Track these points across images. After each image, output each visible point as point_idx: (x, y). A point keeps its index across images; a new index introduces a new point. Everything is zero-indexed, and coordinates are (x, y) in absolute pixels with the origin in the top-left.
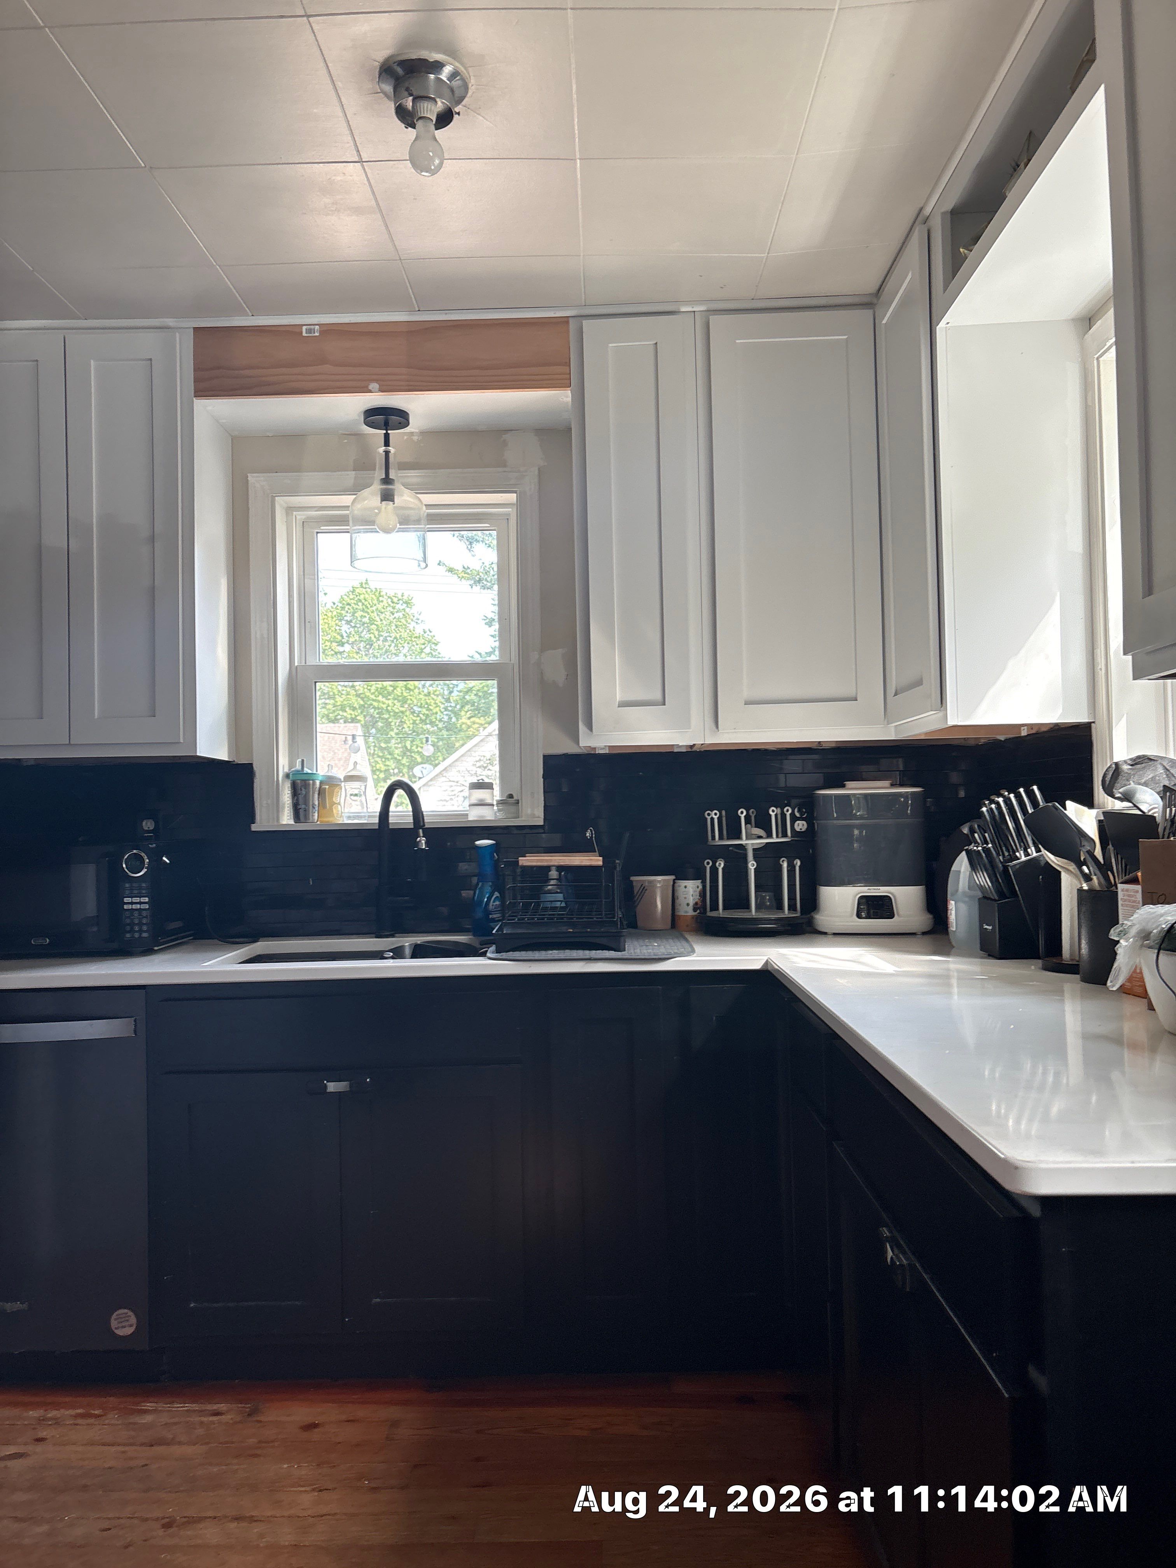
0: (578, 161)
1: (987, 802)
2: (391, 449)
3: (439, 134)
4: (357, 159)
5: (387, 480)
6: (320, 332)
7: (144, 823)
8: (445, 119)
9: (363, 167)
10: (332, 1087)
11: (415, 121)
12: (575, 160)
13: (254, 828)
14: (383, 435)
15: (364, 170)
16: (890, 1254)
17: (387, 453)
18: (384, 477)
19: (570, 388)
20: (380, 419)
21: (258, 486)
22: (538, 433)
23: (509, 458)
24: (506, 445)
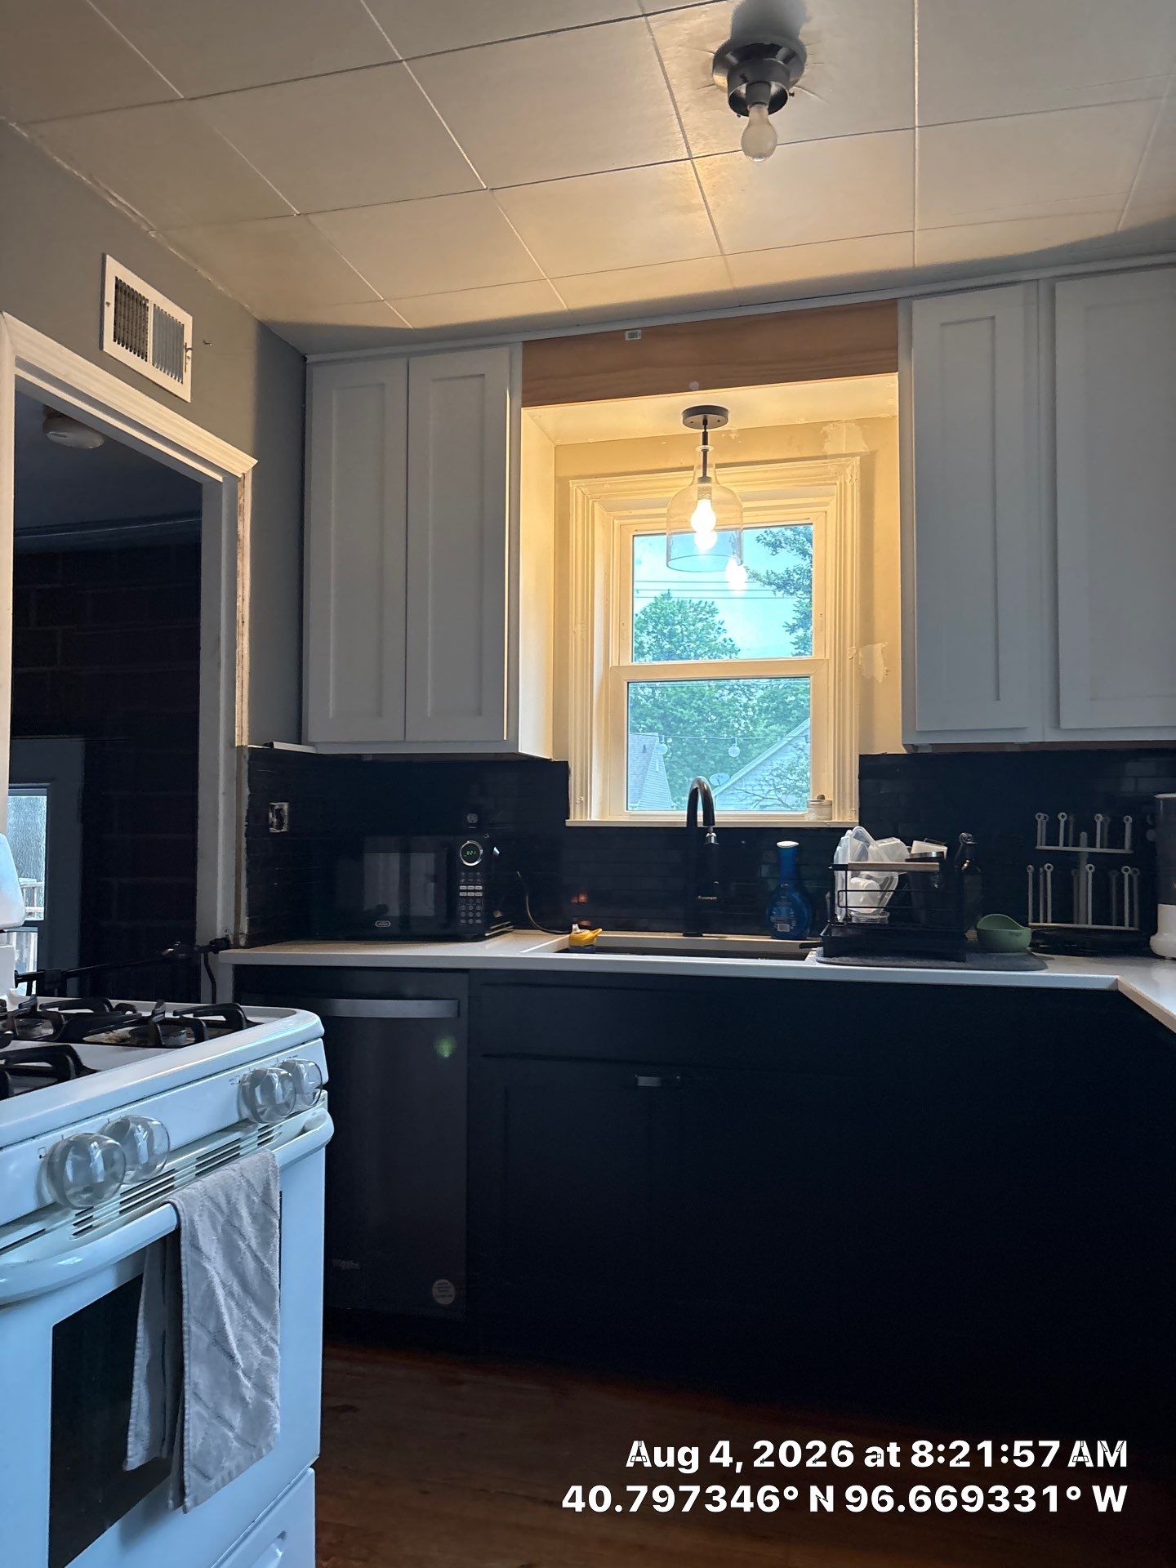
0: (917, 129)
2: (709, 447)
3: (773, 118)
4: (687, 157)
5: (705, 479)
6: (643, 335)
7: (468, 817)
8: (778, 102)
9: (692, 163)
10: (643, 1081)
11: (748, 108)
12: (914, 129)
13: (568, 823)
14: (701, 436)
15: (694, 166)
17: (705, 452)
18: (701, 475)
19: (897, 373)
20: (699, 418)
21: (579, 491)
22: (860, 422)
23: (829, 449)
24: (827, 437)
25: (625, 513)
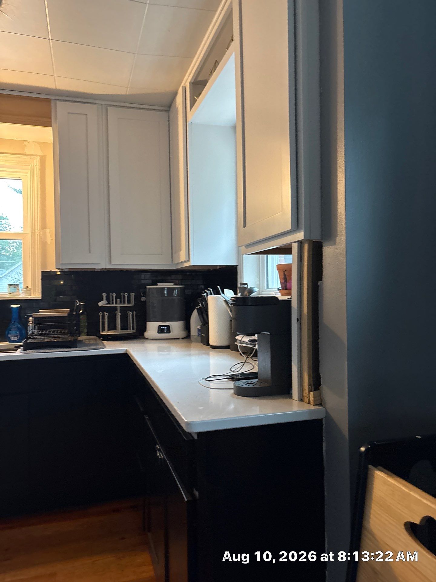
0: (51, 40)
1: (204, 292)
16: (158, 454)
19: (52, 128)
22: (39, 143)
23: (27, 152)
24: (26, 147)
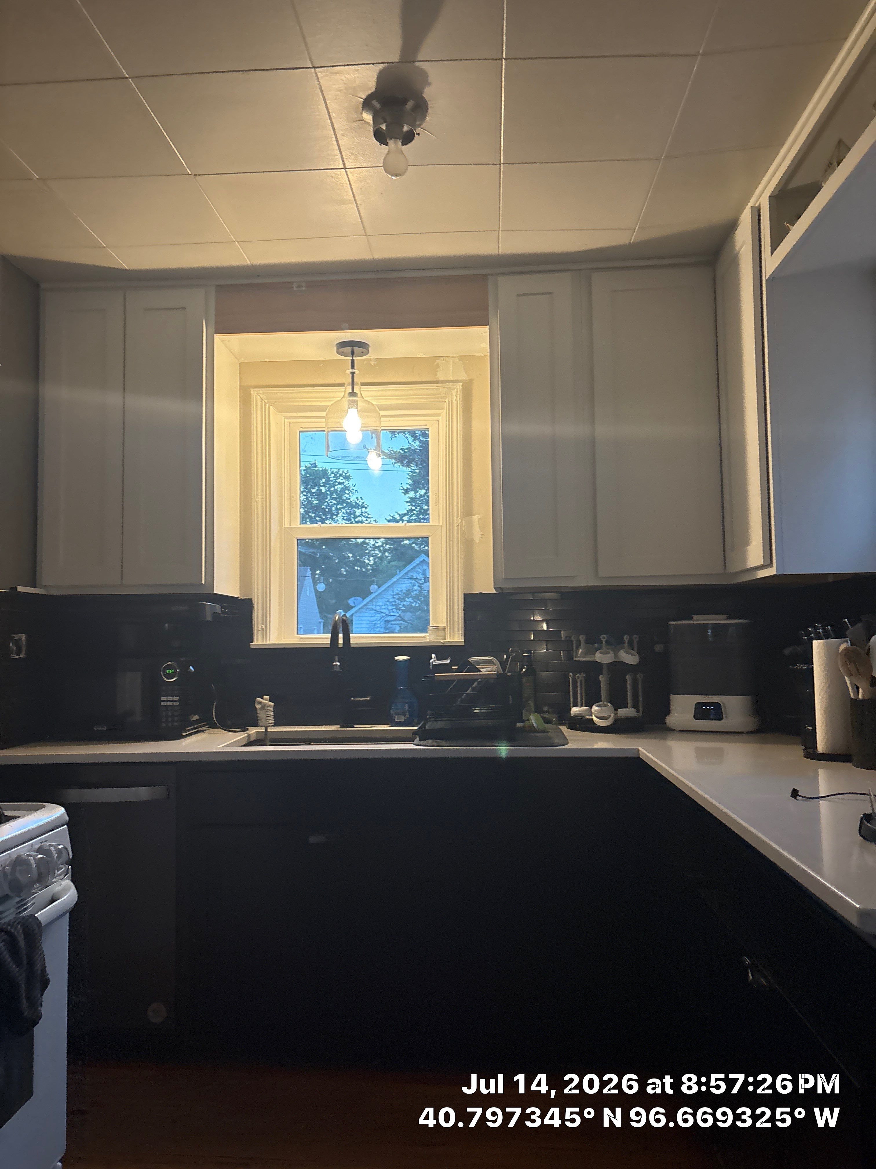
0: (502, 165)
2: (356, 371)
3: (405, 148)
4: (342, 167)
5: (353, 394)
6: (306, 287)
8: (408, 138)
9: (346, 172)
11: (387, 140)
12: (500, 164)
13: (252, 645)
14: (350, 362)
15: (347, 174)
17: (353, 374)
18: (351, 391)
19: (488, 326)
20: (348, 350)
21: (259, 397)
22: (462, 358)
23: (441, 377)
24: (439, 368)
25: (294, 414)
